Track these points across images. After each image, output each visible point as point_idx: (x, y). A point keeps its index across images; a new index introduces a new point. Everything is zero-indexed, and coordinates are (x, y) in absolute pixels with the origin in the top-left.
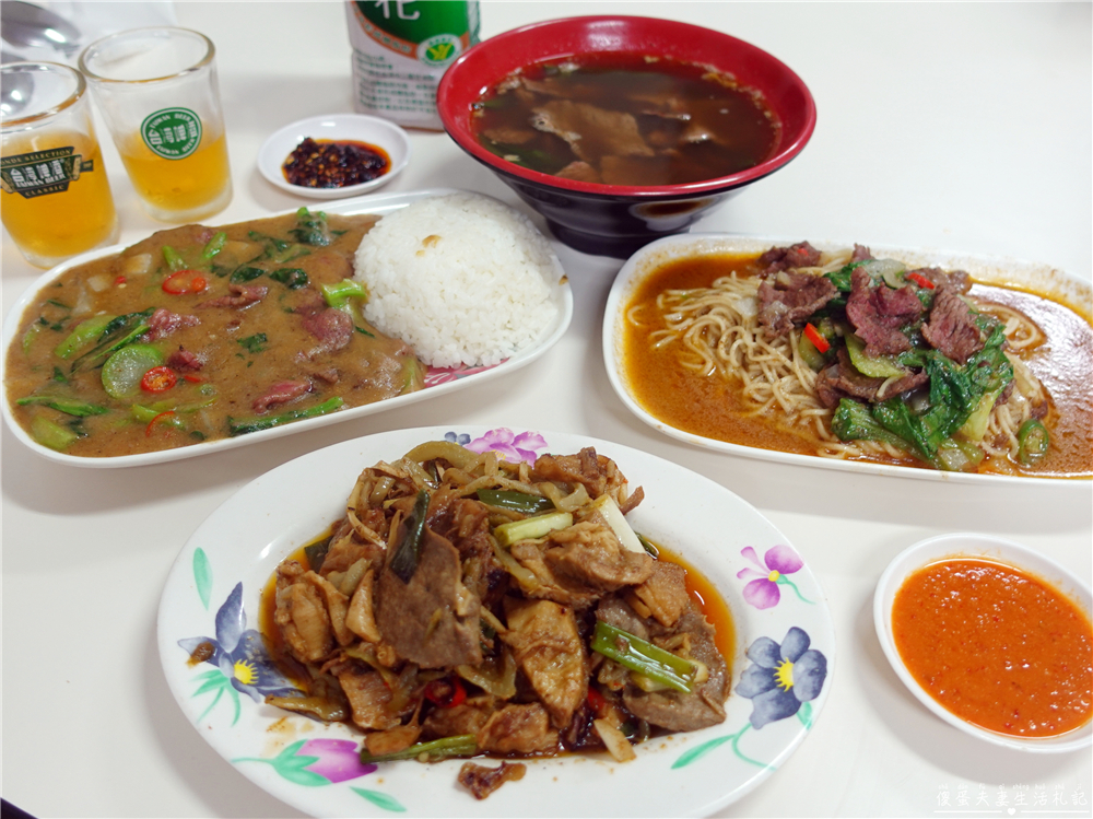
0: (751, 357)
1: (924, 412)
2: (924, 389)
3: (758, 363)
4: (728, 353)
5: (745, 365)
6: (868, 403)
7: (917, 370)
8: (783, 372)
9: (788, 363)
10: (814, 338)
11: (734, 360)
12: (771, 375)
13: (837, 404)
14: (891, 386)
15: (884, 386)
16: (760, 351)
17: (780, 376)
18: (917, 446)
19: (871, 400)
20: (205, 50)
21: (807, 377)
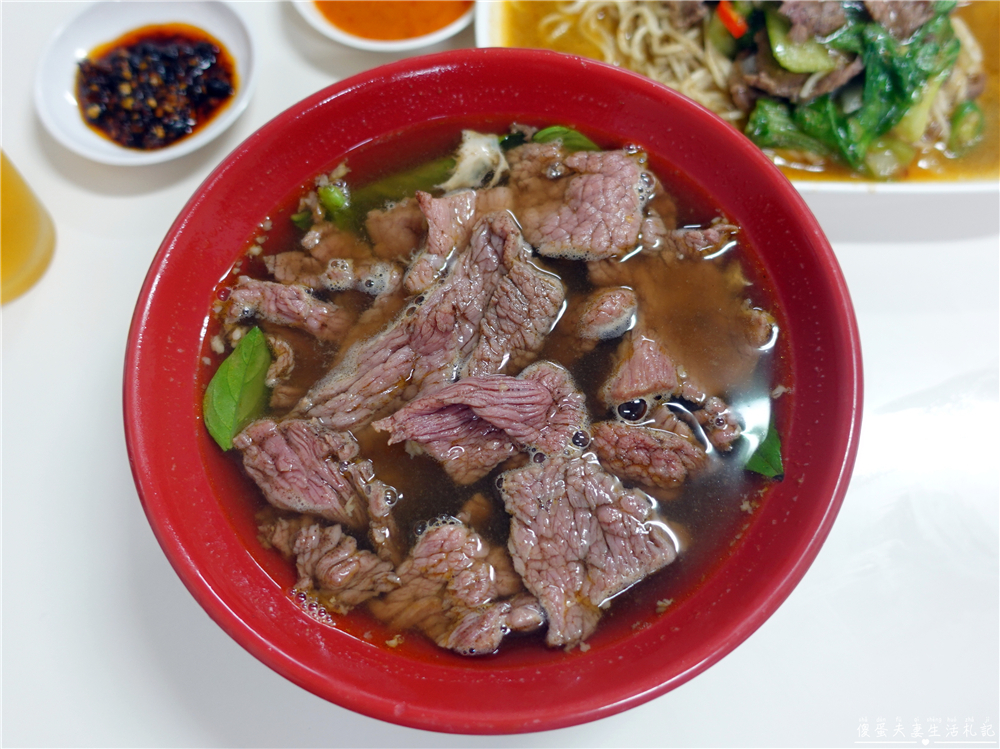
0: (656, 48)
1: (854, 114)
2: (858, 81)
3: (665, 56)
4: (630, 42)
5: (650, 57)
6: (790, 105)
7: (852, 56)
8: (695, 64)
9: (699, 53)
10: (727, 19)
11: (637, 53)
12: (680, 69)
13: (752, 106)
14: (819, 84)
15: (810, 84)
16: (666, 40)
17: (692, 70)
18: (840, 153)
19: (794, 100)
21: (721, 68)
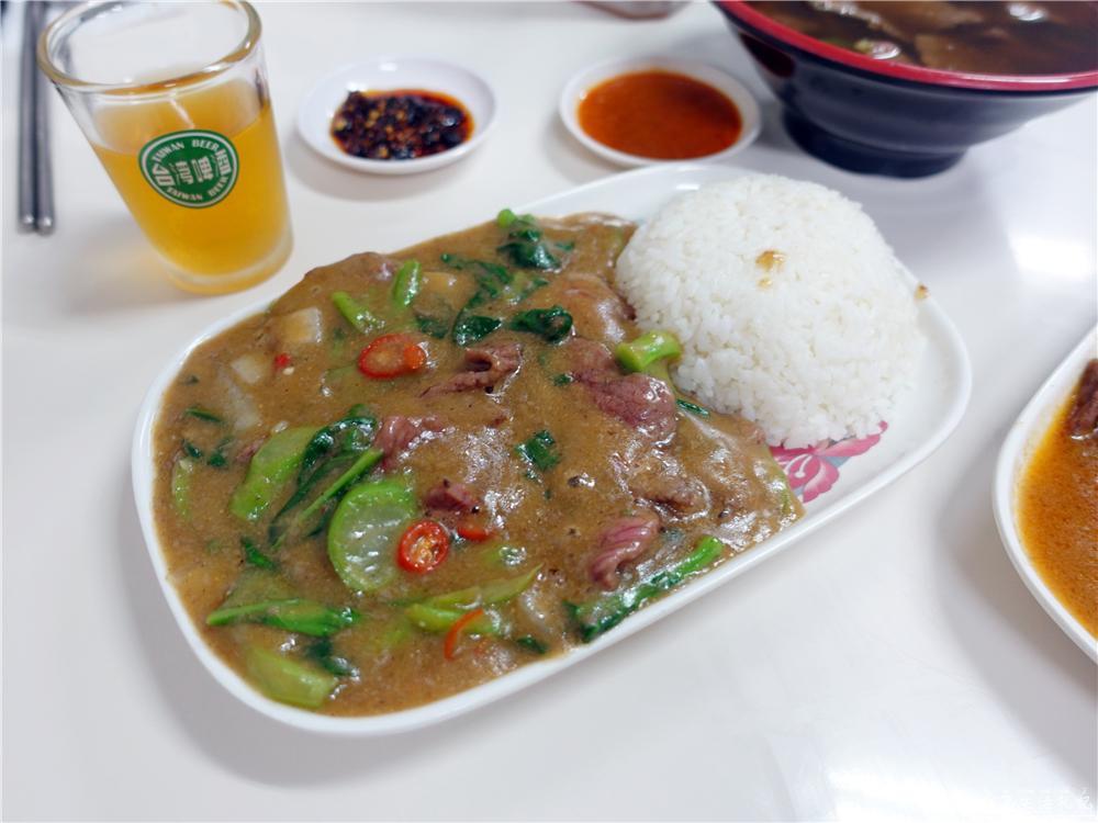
20: (244, 26)
